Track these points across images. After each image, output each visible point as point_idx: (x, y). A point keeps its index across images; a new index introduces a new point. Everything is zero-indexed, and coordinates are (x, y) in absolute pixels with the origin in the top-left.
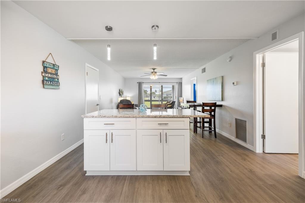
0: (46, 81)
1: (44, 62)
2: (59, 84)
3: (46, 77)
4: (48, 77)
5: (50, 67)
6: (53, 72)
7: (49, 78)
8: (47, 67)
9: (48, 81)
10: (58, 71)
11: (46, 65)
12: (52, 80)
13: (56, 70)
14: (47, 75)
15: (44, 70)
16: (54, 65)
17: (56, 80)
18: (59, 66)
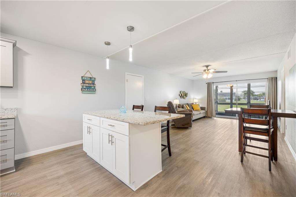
0: (84, 89)
1: (82, 77)
2: (95, 90)
3: (84, 86)
4: (85, 86)
5: (87, 79)
6: (90, 83)
7: (87, 86)
8: (85, 80)
9: (85, 89)
10: (95, 81)
11: (84, 78)
12: (89, 87)
13: (93, 81)
14: (85, 85)
15: (83, 82)
16: (90, 78)
17: (93, 87)
18: (95, 78)
